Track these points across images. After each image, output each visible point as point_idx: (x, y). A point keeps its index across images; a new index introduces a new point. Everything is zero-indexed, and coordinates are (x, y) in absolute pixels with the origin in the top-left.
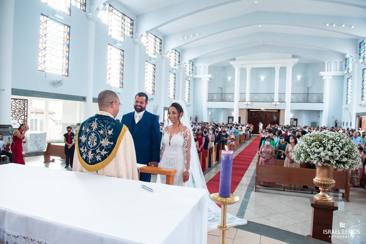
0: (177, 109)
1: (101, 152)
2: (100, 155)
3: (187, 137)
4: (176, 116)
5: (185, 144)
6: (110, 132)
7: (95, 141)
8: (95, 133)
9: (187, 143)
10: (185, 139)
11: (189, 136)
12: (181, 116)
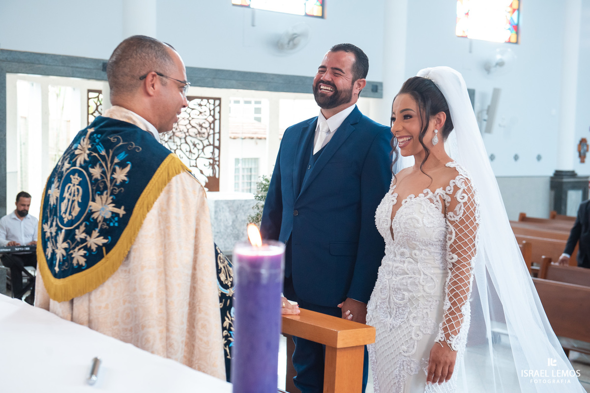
1: (88, 238)
2: (85, 248)
3: (457, 209)
5: (450, 239)
7: (78, 202)
8: (81, 174)
9: (454, 234)
10: (450, 218)
11: (463, 208)
12: (440, 126)
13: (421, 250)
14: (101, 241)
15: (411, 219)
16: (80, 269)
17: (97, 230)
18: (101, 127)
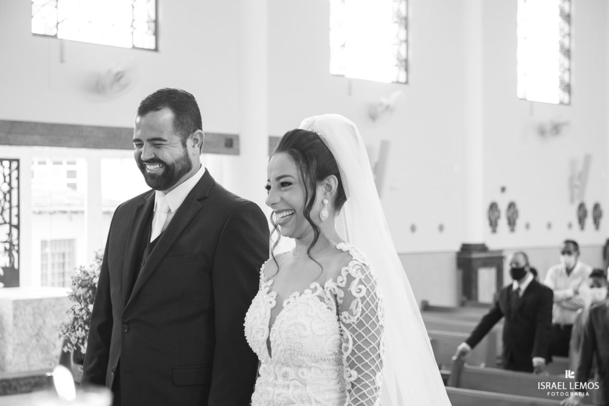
0: (296, 159)
3: (353, 306)
4: (296, 196)
5: (347, 349)
9: (351, 342)
10: (344, 320)
11: (360, 305)
13: (309, 368)
15: (295, 324)
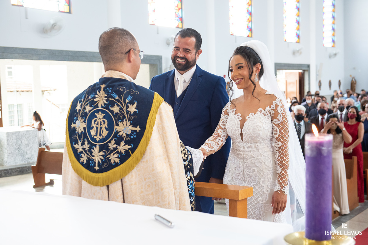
0: (244, 57)
1: (118, 147)
2: (118, 153)
3: (279, 117)
4: (245, 72)
5: (276, 134)
6: (133, 109)
7: (105, 128)
8: (103, 112)
9: (278, 131)
10: (274, 123)
11: (281, 116)
12: (258, 71)
13: (261, 143)
14: (127, 147)
15: (256, 126)
16: (116, 165)
17: (123, 142)
18: (110, 83)
